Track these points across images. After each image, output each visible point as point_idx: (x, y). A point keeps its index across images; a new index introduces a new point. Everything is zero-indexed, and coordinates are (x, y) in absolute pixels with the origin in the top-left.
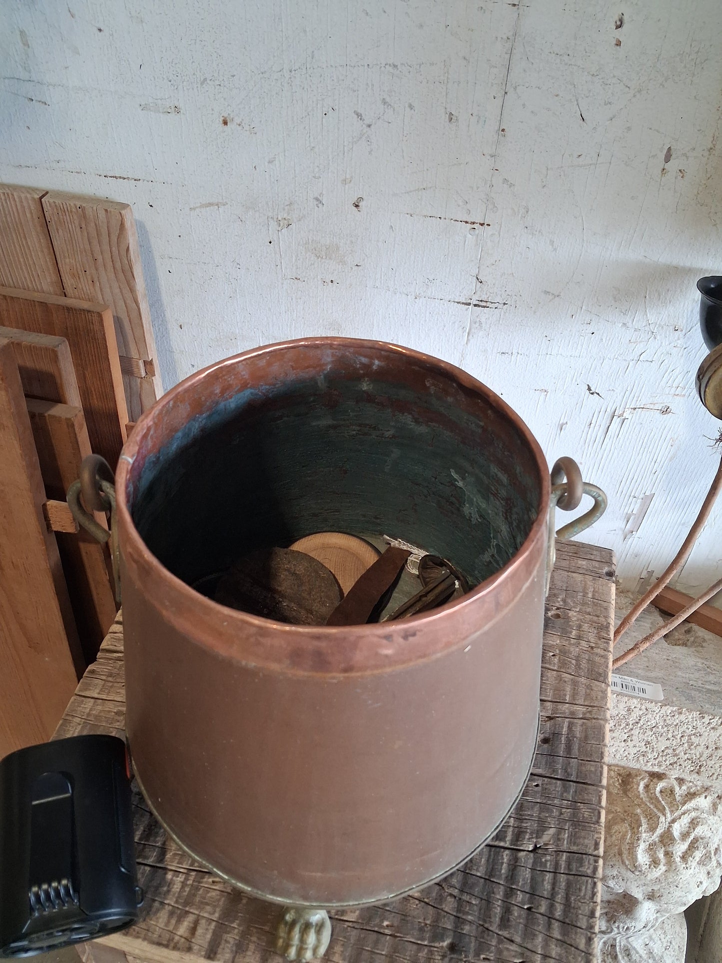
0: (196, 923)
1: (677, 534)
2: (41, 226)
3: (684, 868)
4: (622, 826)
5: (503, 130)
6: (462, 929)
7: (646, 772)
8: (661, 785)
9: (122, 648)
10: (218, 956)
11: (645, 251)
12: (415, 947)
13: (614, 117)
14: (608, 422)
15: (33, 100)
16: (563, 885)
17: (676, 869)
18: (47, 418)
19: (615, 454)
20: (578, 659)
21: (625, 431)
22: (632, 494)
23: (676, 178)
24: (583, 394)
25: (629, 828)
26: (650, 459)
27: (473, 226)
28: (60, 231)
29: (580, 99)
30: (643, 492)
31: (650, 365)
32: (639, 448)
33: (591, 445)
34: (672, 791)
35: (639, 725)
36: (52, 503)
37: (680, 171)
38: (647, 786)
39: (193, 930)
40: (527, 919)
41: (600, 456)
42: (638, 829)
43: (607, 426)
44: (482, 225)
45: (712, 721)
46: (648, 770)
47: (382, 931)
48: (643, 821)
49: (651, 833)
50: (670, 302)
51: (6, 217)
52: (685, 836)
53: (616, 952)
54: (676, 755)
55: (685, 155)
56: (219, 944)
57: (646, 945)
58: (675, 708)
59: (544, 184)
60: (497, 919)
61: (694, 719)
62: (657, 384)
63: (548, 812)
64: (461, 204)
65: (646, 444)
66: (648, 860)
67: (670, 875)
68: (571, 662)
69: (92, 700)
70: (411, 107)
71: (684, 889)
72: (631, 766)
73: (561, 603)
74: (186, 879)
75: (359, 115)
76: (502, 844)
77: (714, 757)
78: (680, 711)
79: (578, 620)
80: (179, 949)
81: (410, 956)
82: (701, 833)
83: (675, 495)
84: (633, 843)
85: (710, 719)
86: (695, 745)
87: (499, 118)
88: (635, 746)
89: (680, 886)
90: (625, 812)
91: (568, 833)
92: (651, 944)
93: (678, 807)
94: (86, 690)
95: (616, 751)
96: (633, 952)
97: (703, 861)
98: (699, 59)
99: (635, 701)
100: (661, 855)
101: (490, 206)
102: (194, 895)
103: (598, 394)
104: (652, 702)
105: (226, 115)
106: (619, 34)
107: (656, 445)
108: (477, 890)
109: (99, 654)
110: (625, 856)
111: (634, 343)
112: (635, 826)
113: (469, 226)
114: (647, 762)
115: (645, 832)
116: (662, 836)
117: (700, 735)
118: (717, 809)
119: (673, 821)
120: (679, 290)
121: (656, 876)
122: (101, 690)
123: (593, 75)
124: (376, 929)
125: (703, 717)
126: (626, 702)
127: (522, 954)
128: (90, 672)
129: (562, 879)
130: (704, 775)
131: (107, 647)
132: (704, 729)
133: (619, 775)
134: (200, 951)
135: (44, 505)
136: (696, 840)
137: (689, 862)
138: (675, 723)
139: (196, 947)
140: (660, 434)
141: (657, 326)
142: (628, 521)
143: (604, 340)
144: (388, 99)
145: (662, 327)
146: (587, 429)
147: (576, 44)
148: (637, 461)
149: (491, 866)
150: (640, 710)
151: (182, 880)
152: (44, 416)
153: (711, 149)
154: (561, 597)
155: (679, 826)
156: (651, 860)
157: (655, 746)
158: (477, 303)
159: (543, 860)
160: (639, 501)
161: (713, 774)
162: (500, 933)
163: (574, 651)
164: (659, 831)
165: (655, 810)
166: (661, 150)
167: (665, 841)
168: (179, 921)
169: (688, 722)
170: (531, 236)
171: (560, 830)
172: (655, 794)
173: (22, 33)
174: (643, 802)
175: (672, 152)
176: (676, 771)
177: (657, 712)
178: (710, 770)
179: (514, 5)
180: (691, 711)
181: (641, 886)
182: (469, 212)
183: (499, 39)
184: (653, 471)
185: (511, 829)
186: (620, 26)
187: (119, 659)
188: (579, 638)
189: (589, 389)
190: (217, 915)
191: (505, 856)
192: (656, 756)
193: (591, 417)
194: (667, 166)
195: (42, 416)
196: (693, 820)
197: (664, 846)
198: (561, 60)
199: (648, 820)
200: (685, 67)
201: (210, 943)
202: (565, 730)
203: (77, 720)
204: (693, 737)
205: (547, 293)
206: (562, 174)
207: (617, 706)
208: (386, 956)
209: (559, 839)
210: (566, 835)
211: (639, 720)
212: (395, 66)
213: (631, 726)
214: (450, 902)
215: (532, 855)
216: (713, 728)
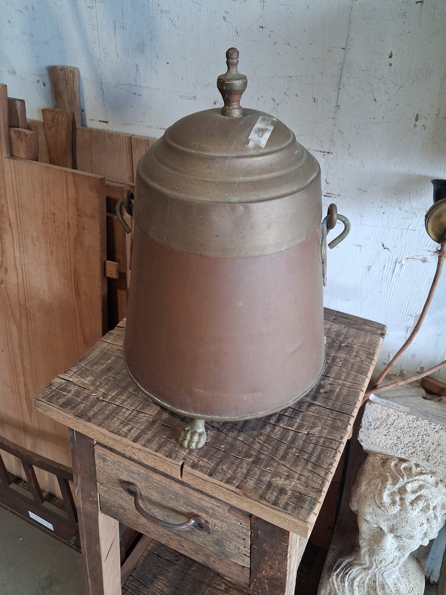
0: (132, 429)
1: (436, 342)
2: (129, 149)
3: (411, 509)
4: (376, 481)
5: (338, 106)
6: (260, 456)
7: (397, 457)
8: (404, 465)
9: (125, 327)
10: (138, 442)
11: (408, 167)
12: (235, 458)
13: (390, 99)
14: (394, 266)
15: (135, 94)
16: (319, 450)
17: (406, 508)
18: (114, 219)
19: (399, 287)
20: (353, 364)
21: (403, 272)
22: (409, 314)
23: (421, 129)
24: (380, 248)
25: (381, 481)
26: (418, 291)
27: (324, 154)
28: (137, 151)
29: (373, 91)
30: (415, 312)
31: (414, 232)
32: (411, 283)
33: (385, 280)
34: (410, 469)
35: (394, 426)
36: (108, 262)
37: (423, 126)
38: (396, 465)
39: (130, 431)
40: (296, 459)
41: (390, 288)
42: (386, 483)
43: (393, 269)
44: (328, 153)
45: (436, 427)
46: (398, 457)
47: (220, 449)
48: (390, 479)
49: (393, 486)
50: (423, 196)
51: (115, 145)
52: (414, 492)
53: (376, 586)
54: (414, 447)
55: (425, 118)
56: (140, 437)
57: (395, 584)
58: (414, 417)
59: (357, 132)
60: (280, 456)
61: (426, 425)
62: (419, 244)
63: (319, 420)
64: (318, 142)
65: (415, 281)
66: (390, 501)
67: (402, 513)
68: (348, 365)
69: (107, 343)
70: (297, 95)
71: (411, 525)
72: (389, 453)
73: (351, 341)
74: (132, 413)
75: (273, 99)
76: (291, 428)
77: (437, 451)
78: (417, 419)
79: (358, 349)
80: (121, 435)
81: (231, 461)
82: (425, 494)
83: (433, 315)
84: (381, 490)
85: (435, 426)
86: (426, 441)
87: (336, 100)
88: (391, 439)
89: (409, 522)
90: (381, 474)
91: (328, 431)
92: (399, 584)
93: (412, 476)
94: (105, 339)
95: (380, 441)
96: (386, 587)
97: (424, 510)
98: (428, 72)
99: (392, 410)
100: (398, 499)
101: (332, 144)
102: (134, 419)
103: (388, 249)
104: (401, 412)
105: (215, 100)
106: (391, 60)
107: (420, 282)
108: (272, 443)
109: (115, 328)
110: (376, 497)
111: (405, 219)
112: (384, 481)
113: (322, 154)
114: (398, 450)
115: (390, 485)
116: (399, 489)
117: (429, 435)
118: (438, 485)
119: (408, 483)
120: (427, 189)
121: (394, 512)
122: (112, 340)
123: (379, 80)
124: (217, 447)
125: (431, 424)
126: (386, 410)
127: (289, 472)
128: (109, 333)
129: (319, 448)
130: (431, 462)
131: (120, 325)
132: (431, 432)
133: (382, 459)
134: (130, 438)
135: (105, 262)
136: (421, 496)
137: (415, 506)
138: (414, 426)
139: (129, 436)
140: (422, 275)
141: (417, 210)
142: (407, 332)
143: (390, 217)
144: (287, 92)
145: (420, 210)
146: (383, 270)
147: (371, 65)
148: (411, 292)
149: (283, 436)
150: (395, 416)
151: (130, 412)
152: (113, 219)
153: (437, 114)
154: (351, 339)
155: (411, 486)
156: (391, 501)
157: (402, 440)
158: (325, 194)
159: (311, 438)
160: (413, 318)
161: (436, 462)
162: (279, 461)
163: (352, 361)
164: (398, 486)
165: (398, 475)
166: (414, 115)
167: (401, 492)
168: (124, 426)
169: (422, 426)
170: (351, 159)
171: (323, 428)
172: (400, 469)
173: (137, 65)
174: (392, 471)
175: (419, 116)
176: (415, 458)
177: (404, 418)
178: (435, 459)
179: (343, 48)
180: (424, 419)
181: (386, 521)
182: (322, 146)
183: (337, 64)
184: (420, 299)
185: (297, 423)
186: (391, 57)
187: (124, 330)
188: (356, 356)
189: (383, 246)
190: (142, 427)
191: (291, 433)
192: (403, 447)
193: (384, 263)
194: (417, 123)
195: (112, 218)
196: (421, 485)
197: (400, 495)
198: (364, 73)
199: (393, 480)
200: (422, 75)
201: (136, 436)
202: (337, 390)
203: (99, 349)
204: (424, 436)
205: (360, 189)
206: (366, 127)
207: (381, 412)
208: (219, 458)
209: (322, 432)
210: (326, 431)
211: (394, 422)
212: (291, 77)
213: (389, 426)
214: (257, 445)
215: (305, 435)
216: (436, 432)
